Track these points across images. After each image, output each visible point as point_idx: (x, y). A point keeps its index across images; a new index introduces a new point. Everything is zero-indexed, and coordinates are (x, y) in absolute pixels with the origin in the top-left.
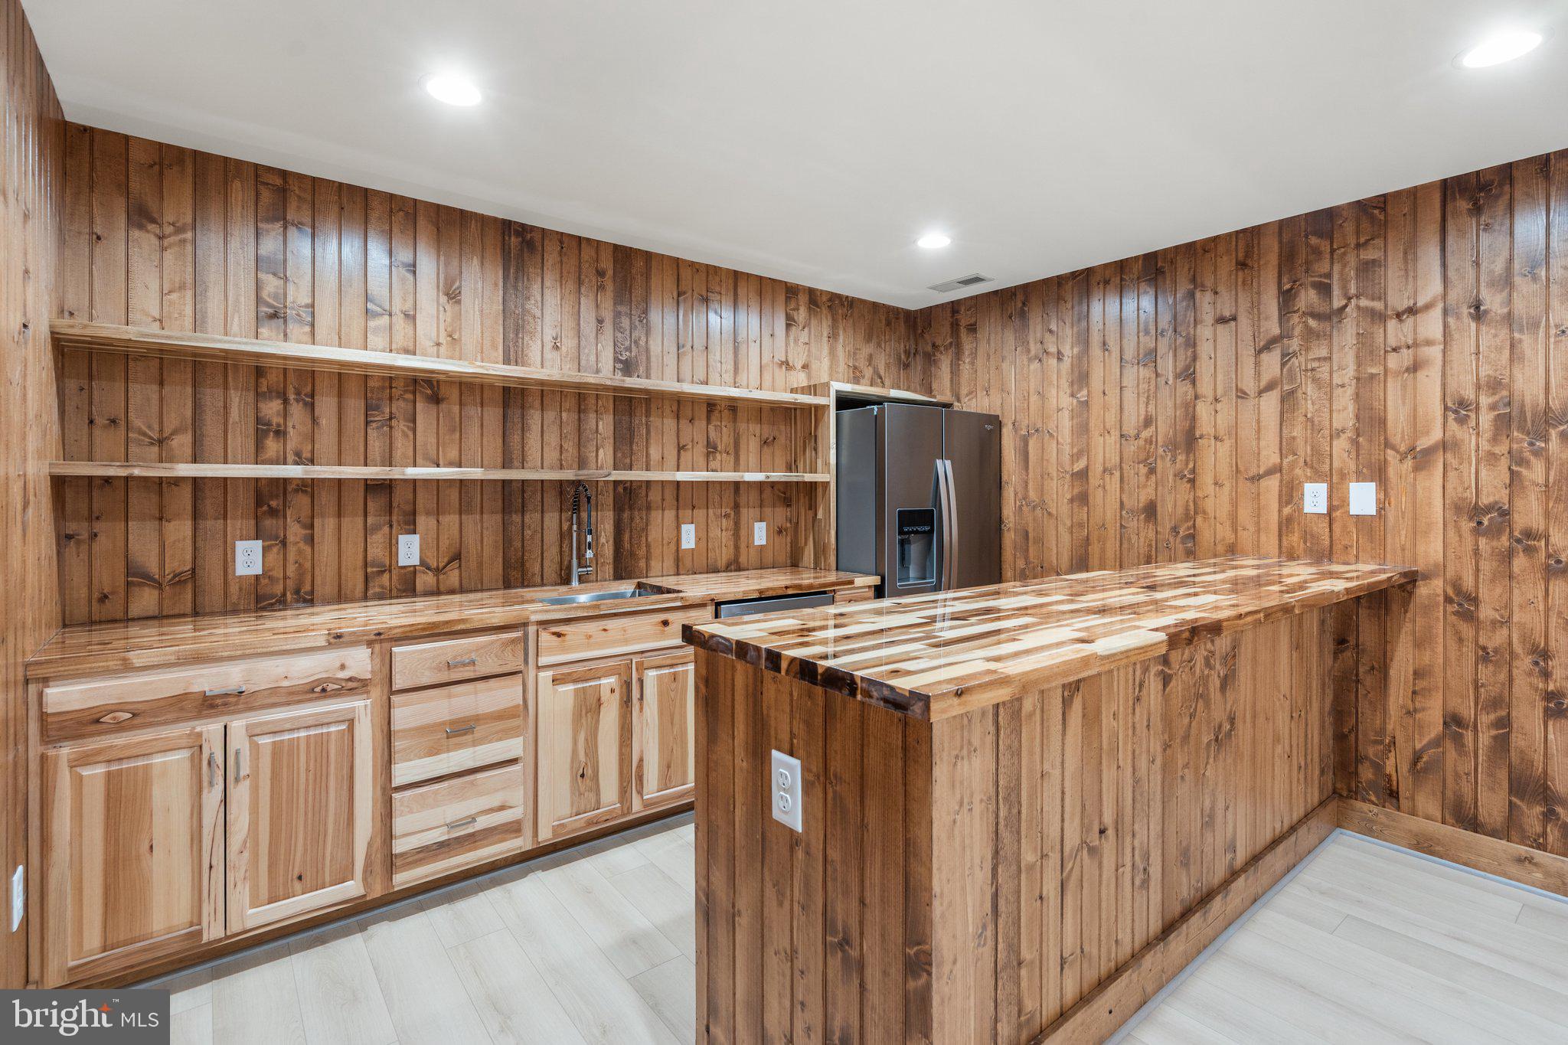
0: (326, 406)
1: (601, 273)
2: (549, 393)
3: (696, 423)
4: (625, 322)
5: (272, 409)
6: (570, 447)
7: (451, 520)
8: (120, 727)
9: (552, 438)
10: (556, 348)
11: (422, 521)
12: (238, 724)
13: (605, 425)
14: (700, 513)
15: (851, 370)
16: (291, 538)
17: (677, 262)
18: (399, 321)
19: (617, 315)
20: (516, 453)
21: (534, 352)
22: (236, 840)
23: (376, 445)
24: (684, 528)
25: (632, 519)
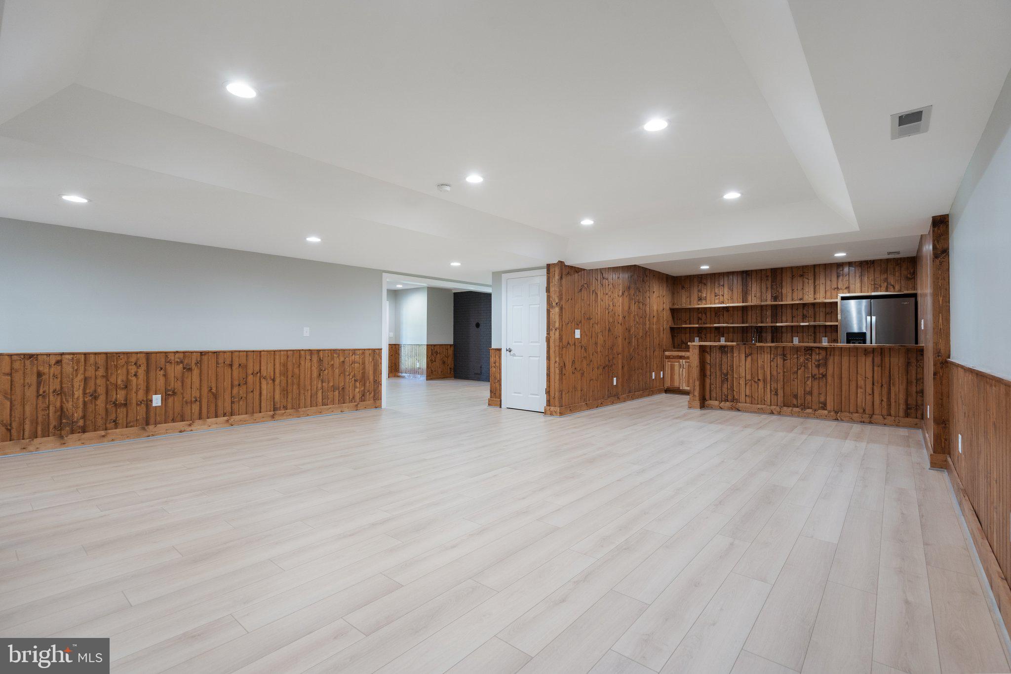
0: (708, 314)
1: (767, 277)
2: (752, 307)
3: (799, 310)
4: (775, 287)
5: (700, 315)
6: (759, 319)
7: (731, 335)
8: (672, 358)
9: (754, 317)
10: (755, 296)
11: (725, 335)
12: (684, 361)
13: (769, 313)
14: (801, 335)
15: (873, 286)
16: (703, 337)
17: (792, 268)
18: (721, 297)
19: (772, 285)
20: (745, 321)
21: (749, 298)
22: (684, 376)
23: (717, 320)
24: (794, 338)
25: (777, 336)
